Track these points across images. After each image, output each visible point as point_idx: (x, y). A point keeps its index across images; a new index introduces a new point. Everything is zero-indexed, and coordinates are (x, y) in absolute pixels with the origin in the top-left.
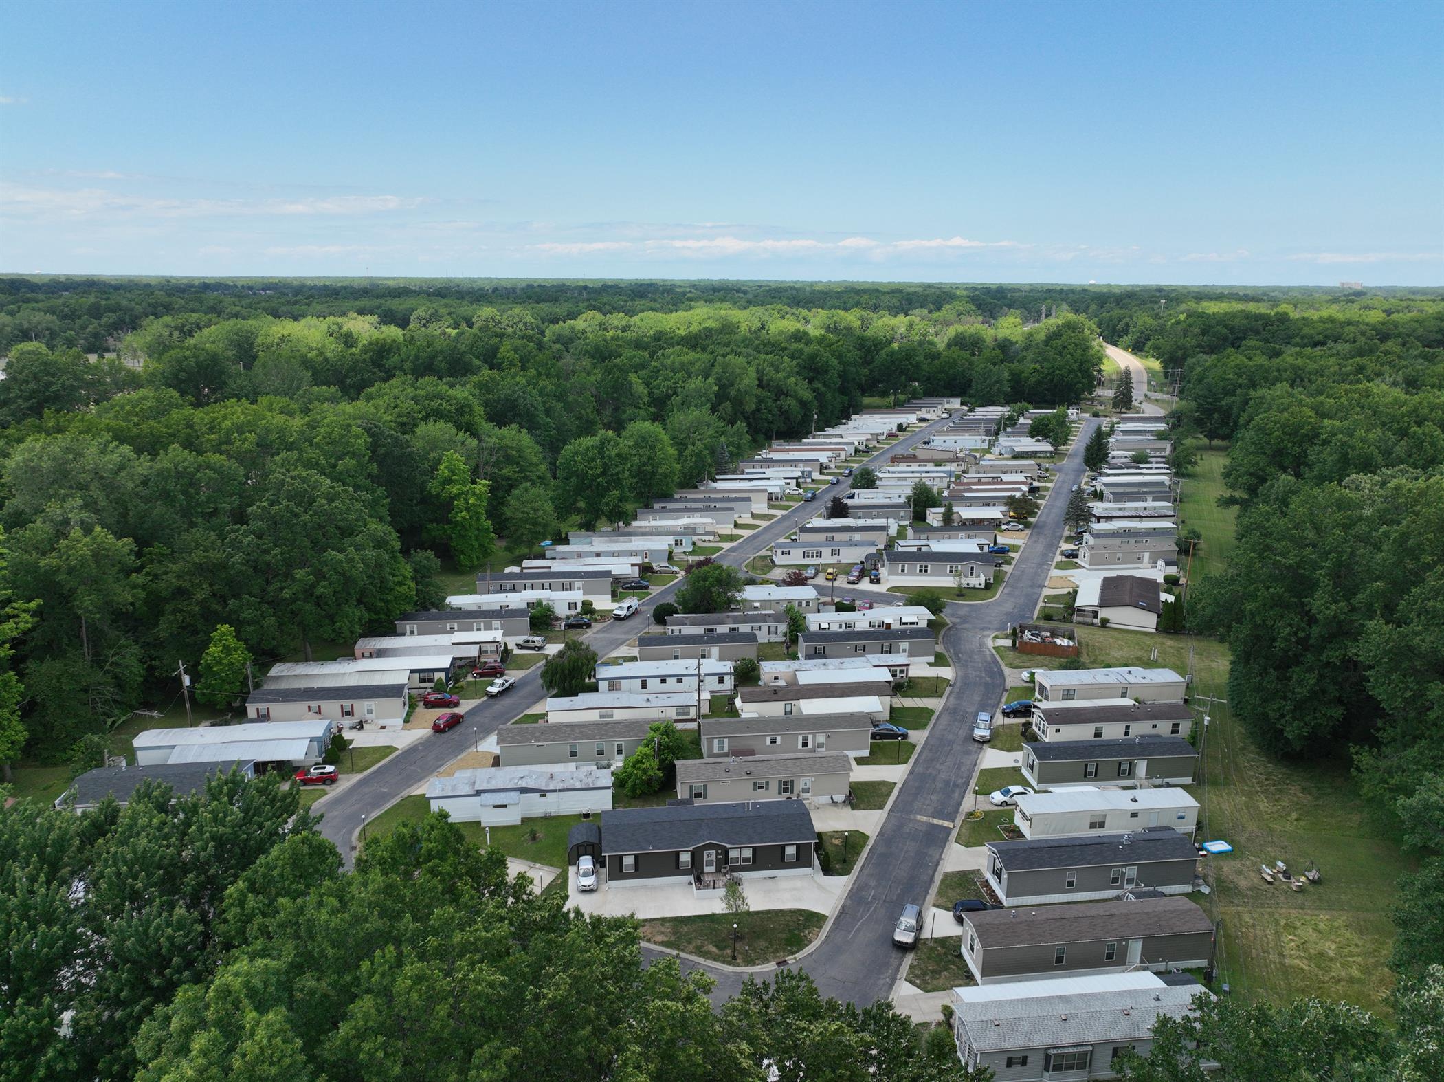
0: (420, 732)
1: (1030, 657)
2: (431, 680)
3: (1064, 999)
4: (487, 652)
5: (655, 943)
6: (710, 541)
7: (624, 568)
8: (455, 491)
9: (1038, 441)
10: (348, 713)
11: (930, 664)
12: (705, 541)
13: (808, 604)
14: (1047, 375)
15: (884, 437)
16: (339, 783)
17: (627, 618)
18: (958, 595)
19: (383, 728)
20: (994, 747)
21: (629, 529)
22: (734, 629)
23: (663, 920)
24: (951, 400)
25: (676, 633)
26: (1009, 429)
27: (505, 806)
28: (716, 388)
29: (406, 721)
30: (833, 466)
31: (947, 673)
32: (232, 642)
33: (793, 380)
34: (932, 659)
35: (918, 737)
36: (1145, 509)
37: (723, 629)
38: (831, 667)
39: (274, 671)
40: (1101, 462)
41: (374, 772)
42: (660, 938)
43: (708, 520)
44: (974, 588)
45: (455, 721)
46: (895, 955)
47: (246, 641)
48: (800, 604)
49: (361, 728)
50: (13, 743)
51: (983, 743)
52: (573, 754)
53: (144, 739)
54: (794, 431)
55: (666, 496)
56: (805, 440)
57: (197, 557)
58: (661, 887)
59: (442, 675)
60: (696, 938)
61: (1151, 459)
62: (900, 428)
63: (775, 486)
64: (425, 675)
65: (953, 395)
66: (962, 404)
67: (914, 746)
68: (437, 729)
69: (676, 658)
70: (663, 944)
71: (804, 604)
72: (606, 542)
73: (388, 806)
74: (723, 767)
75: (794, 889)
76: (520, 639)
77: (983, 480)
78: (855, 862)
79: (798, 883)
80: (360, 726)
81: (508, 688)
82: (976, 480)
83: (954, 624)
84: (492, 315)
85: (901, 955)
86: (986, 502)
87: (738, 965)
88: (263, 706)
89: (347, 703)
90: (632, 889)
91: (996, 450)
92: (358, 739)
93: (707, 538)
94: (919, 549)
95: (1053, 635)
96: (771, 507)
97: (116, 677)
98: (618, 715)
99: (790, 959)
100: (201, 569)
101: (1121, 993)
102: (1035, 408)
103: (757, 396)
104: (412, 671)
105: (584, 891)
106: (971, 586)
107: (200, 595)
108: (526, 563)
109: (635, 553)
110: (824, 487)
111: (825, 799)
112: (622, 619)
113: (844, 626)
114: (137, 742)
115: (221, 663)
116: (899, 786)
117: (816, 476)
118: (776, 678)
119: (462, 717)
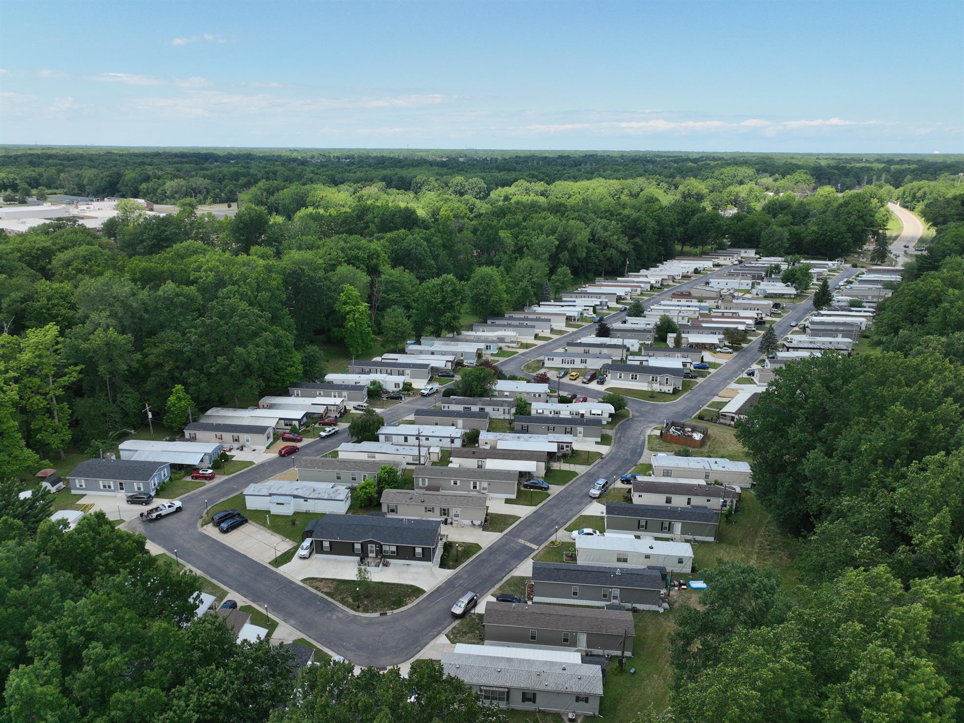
0: (273, 455)
1: (668, 444)
2: (290, 425)
3: (509, 660)
4: (331, 410)
5: (322, 592)
6: (512, 347)
7: (439, 362)
8: (348, 309)
9: (788, 286)
10: (236, 440)
11: (597, 443)
12: (509, 347)
13: (540, 396)
14: (821, 235)
15: (680, 278)
16: (215, 479)
17: (429, 395)
18: (651, 397)
19: (254, 450)
20: (599, 502)
21: (460, 337)
22: (482, 409)
23: (334, 580)
24: (748, 251)
25: (446, 409)
26: (773, 276)
27: (283, 504)
28: (557, 243)
29: (268, 448)
30: (629, 298)
31: (604, 450)
32: (181, 395)
33: (615, 237)
34: (599, 440)
35: (555, 490)
36: (831, 343)
37: (475, 409)
38: (522, 439)
39: (209, 413)
40: (824, 304)
41: (235, 476)
42: (325, 590)
43: (514, 334)
44: (665, 393)
45: (292, 451)
46: (449, 619)
47: (191, 395)
48: (535, 396)
49: (242, 449)
50: (63, 440)
51: (595, 498)
52: (339, 478)
53: (126, 445)
54: (614, 272)
55: (499, 315)
56: (619, 279)
57: (167, 346)
58: (344, 562)
59: (296, 423)
60: (345, 593)
61: (864, 304)
62: (696, 271)
63: (573, 312)
64: (288, 421)
65: (751, 247)
66: (756, 253)
67: (549, 495)
68: (281, 455)
69: (437, 424)
70: (326, 594)
71: (537, 395)
72: (443, 344)
73: (231, 496)
74: (409, 496)
75: (416, 573)
76: (356, 404)
77: (725, 314)
78: (463, 562)
79: (421, 570)
80: (241, 448)
81: (333, 434)
82: (721, 314)
83: (633, 416)
84: (461, 181)
85: (452, 620)
86: (713, 331)
87: (359, 611)
88: (192, 432)
89: (236, 435)
90: (328, 560)
91: (754, 291)
92: (238, 456)
93: (511, 345)
94: (641, 363)
95: (693, 431)
96: (568, 325)
97: (122, 409)
98: (378, 458)
99: (389, 613)
100: (169, 353)
101: (546, 662)
102: (806, 259)
103: (587, 248)
104: (280, 419)
105: (301, 558)
106: (663, 391)
107: (167, 368)
108: (386, 356)
109: (453, 353)
110: (613, 313)
111: (468, 522)
112: (426, 396)
113: (553, 413)
114: (121, 446)
115: (175, 406)
116: (522, 519)
117: (613, 304)
118: (486, 443)
119: (298, 449)
